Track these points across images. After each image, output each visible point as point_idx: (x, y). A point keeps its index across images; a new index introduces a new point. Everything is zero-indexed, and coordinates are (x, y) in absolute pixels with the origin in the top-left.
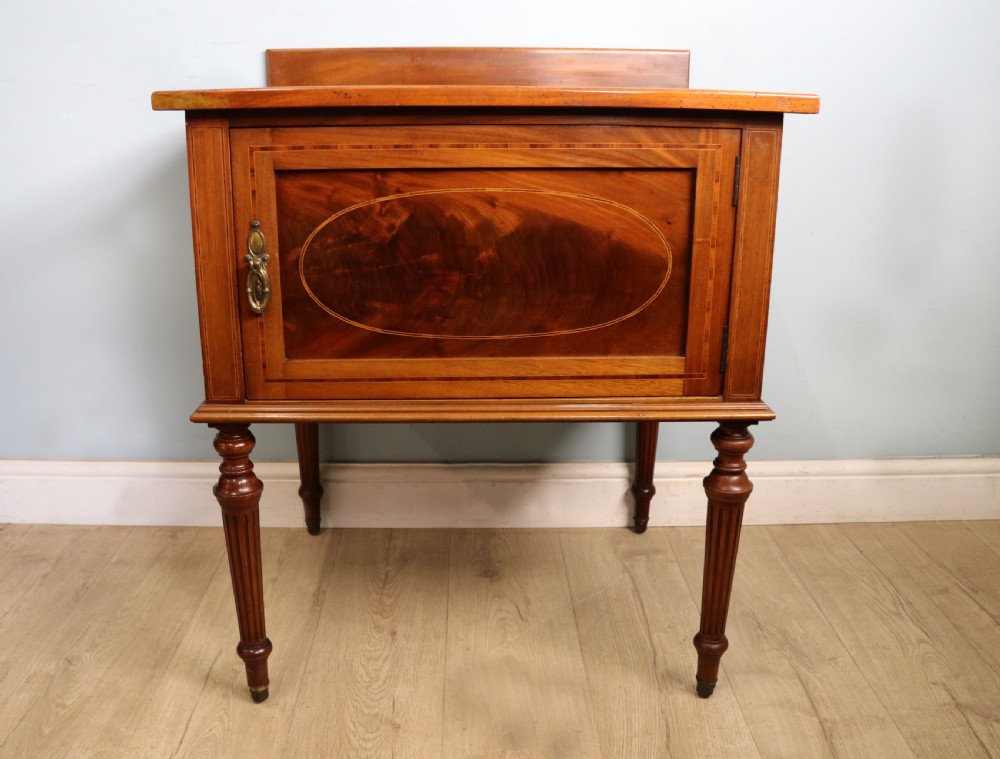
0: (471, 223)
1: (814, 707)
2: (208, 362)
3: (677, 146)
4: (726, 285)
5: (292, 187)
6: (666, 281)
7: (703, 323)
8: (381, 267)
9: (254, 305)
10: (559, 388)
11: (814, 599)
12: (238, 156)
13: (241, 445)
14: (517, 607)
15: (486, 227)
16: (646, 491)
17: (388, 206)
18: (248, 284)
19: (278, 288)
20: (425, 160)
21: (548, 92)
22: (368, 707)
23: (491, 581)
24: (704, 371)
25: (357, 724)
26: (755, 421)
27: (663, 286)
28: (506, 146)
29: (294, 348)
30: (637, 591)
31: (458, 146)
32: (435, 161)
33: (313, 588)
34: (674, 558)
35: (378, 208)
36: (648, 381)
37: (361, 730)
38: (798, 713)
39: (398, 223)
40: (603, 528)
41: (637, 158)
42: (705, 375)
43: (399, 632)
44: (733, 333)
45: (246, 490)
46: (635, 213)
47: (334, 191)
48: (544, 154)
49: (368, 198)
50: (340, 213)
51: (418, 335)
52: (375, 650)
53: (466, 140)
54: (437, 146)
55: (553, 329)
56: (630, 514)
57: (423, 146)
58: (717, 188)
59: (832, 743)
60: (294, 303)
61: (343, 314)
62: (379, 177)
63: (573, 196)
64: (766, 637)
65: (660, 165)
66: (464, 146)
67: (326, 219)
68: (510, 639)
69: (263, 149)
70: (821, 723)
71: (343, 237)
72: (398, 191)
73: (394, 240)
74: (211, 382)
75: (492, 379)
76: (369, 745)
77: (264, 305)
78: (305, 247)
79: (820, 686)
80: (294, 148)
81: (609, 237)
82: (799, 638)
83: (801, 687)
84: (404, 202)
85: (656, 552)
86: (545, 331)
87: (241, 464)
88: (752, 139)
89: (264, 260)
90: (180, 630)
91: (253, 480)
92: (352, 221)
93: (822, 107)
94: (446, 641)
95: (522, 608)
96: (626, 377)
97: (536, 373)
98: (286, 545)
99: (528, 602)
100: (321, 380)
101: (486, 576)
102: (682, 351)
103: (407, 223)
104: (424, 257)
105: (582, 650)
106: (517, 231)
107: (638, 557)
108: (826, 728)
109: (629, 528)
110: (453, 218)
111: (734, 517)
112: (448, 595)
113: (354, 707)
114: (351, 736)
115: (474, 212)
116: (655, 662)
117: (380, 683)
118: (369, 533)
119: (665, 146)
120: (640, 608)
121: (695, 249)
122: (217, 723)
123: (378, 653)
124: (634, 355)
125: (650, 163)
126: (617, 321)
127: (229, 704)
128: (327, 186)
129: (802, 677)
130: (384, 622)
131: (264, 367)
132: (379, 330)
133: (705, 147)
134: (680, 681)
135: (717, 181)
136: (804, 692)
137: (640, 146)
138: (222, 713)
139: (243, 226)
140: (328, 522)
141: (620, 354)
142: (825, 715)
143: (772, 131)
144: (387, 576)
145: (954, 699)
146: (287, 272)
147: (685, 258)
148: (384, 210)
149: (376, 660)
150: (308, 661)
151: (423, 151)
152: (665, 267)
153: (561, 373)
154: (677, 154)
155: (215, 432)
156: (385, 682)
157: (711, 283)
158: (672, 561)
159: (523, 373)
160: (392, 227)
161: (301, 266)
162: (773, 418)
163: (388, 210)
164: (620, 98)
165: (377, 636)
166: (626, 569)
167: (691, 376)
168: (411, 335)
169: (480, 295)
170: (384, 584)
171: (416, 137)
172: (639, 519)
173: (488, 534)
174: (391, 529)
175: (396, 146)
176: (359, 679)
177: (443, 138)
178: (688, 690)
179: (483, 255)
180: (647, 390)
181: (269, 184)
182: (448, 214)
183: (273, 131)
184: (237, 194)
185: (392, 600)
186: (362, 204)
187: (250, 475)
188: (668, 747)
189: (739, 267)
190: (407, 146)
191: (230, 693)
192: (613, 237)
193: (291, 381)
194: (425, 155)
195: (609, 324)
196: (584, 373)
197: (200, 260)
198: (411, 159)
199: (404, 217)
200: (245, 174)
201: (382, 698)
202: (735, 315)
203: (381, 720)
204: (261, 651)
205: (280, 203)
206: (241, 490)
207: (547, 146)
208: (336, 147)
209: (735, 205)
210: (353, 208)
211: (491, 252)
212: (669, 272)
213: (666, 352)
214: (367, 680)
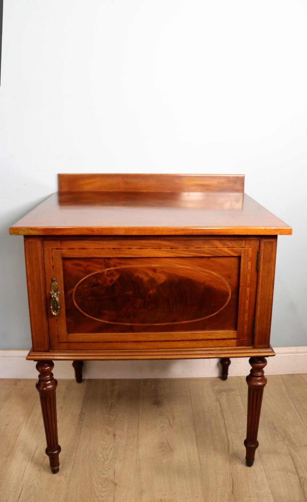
0: (146, 279)
1: (296, 470)
2: (34, 335)
3: (233, 247)
4: (254, 302)
5: (69, 264)
6: (229, 299)
7: (245, 317)
8: (107, 297)
9: (54, 313)
10: (183, 345)
11: (299, 414)
12: (46, 252)
13: (48, 368)
14: (169, 420)
15: (152, 281)
16: (227, 363)
17: (110, 272)
18: (51, 304)
19: (64, 305)
20: (125, 254)
21: (178, 229)
22: (103, 474)
23: (158, 407)
24: (245, 337)
25: (98, 484)
26: (267, 356)
27: (227, 303)
28: (160, 248)
29: (71, 329)
30: (222, 411)
31: (140, 249)
32: (130, 254)
33: (79, 412)
34: (239, 394)
35: (106, 273)
36: (221, 341)
38: (290, 474)
39: (115, 279)
40: (208, 378)
41: (216, 252)
42: (246, 338)
43: (117, 435)
44: (257, 321)
45: (50, 387)
46: (215, 274)
47: (88, 266)
48: (176, 252)
49: (102, 269)
50: (90, 275)
51: (123, 324)
52: (107, 444)
53: (143, 246)
54: (131, 249)
55: (181, 321)
56: (220, 372)
57: (125, 249)
58: (250, 263)
59: (304, 489)
60: (70, 311)
61: (92, 316)
62: (106, 260)
63: (189, 268)
64: (277, 435)
65: (226, 255)
66: (142, 249)
67: (84, 277)
69: (57, 249)
70: (299, 479)
71: (91, 285)
72: (115, 266)
73: (113, 286)
74: (35, 343)
75: (155, 341)
76: (103, 494)
77: (57, 313)
78: (75, 288)
79: (300, 459)
80: (70, 249)
81: (204, 283)
82: (292, 435)
83: (291, 461)
84: (117, 271)
85: (231, 390)
86: (177, 321)
87: (48, 376)
88: (264, 244)
89: (57, 294)
91: (53, 381)
92: (95, 278)
93: (293, 232)
94: (138, 439)
95: (171, 421)
96: (212, 340)
97: (174, 339)
98: (67, 389)
99: (174, 418)
100: (82, 342)
101: (156, 404)
102: (236, 328)
103: (118, 279)
104: (126, 293)
105: (197, 443)
106: (165, 282)
107: (223, 393)
108: (301, 481)
109: (219, 377)
110: (138, 277)
111: (259, 394)
112: (139, 415)
113: (97, 474)
114: (96, 489)
115: (147, 275)
116: (228, 448)
117: (109, 461)
118: (104, 381)
119: (227, 248)
120: (223, 420)
121: (240, 289)
123: (108, 446)
124: (216, 330)
125: (221, 254)
126: (208, 317)
127: (41, 474)
128: (84, 264)
129: (292, 455)
130: (111, 429)
131: (58, 337)
132: (107, 322)
133: (245, 247)
134: (239, 458)
135: (250, 261)
136: (293, 463)
137: (217, 248)
139: (48, 281)
140: (86, 376)
141: (210, 329)
142: (301, 475)
143: (273, 240)
144: (112, 405)
146: (68, 298)
147: (237, 291)
148: (109, 273)
149: (107, 449)
151: (125, 251)
152: (228, 295)
153: (184, 339)
154: (232, 251)
155: (36, 363)
156: (111, 460)
157: (247, 302)
158: (238, 395)
159: (168, 339)
160: (112, 281)
161: (73, 296)
162: (275, 355)
163: (110, 274)
164: (208, 231)
165: (107, 437)
166: (217, 400)
167: (239, 339)
168: (120, 324)
169: (150, 307)
170: (111, 408)
171: (122, 245)
172: (224, 375)
173: (157, 381)
174: (114, 380)
175: (114, 249)
176: (99, 459)
177: (134, 245)
178: (242, 463)
179: (151, 292)
180: (221, 345)
181: (59, 264)
182: (136, 275)
183: (61, 242)
184: (46, 267)
185: (114, 417)
186: (99, 271)
187: (52, 379)
188: (233, 493)
189: (259, 295)
190: (118, 249)
191: (42, 469)
192: (206, 284)
193: (69, 342)
194: (126, 252)
195: (204, 318)
196: (194, 338)
197: (30, 294)
198: (120, 254)
199: (117, 277)
200: (50, 259)
201: (109, 469)
202: (258, 314)
203: (109, 481)
204: (56, 452)
205: (65, 270)
206: (48, 387)
207: (178, 248)
208: (88, 249)
209: (257, 271)
210: (95, 273)
211: (154, 291)
212: (230, 297)
213: (229, 329)
214: (103, 460)
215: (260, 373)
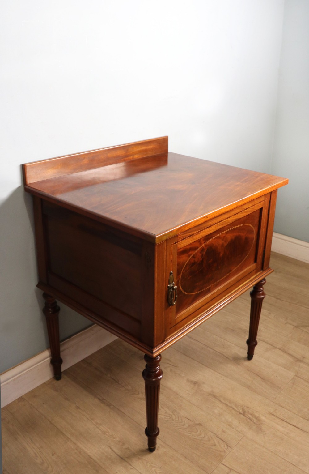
3: (260, 202)
7: (260, 251)
8: (199, 271)
12: (168, 249)
14: (169, 364)
15: (222, 245)
20: (212, 230)
22: (183, 425)
24: (260, 265)
26: (267, 275)
27: (253, 245)
36: (250, 274)
37: (193, 433)
39: (204, 253)
44: (266, 251)
46: (250, 225)
50: (191, 257)
51: (205, 289)
58: (266, 211)
61: (189, 292)
67: (187, 260)
68: (183, 375)
69: (175, 243)
71: (191, 265)
72: (204, 242)
73: (203, 260)
76: (203, 435)
77: (176, 301)
78: (181, 274)
84: (206, 246)
88: (273, 194)
90: (80, 452)
92: (193, 259)
95: (170, 363)
97: (230, 286)
99: (170, 361)
100: (184, 319)
102: (256, 262)
103: (206, 252)
104: (209, 262)
105: (205, 366)
106: (228, 243)
108: (282, 350)
110: (216, 246)
113: (180, 428)
114: (194, 437)
116: (226, 357)
121: (261, 231)
122: (153, 469)
125: (255, 209)
127: (145, 460)
131: (170, 324)
132: (197, 293)
133: (265, 200)
137: (254, 205)
138: (149, 465)
139: (168, 275)
142: (278, 347)
144: (113, 379)
145: (293, 326)
150: (142, 426)
153: (235, 282)
157: (262, 239)
160: (202, 256)
161: (180, 281)
163: (202, 250)
167: (257, 268)
169: (220, 267)
176: (166, 419)
179: (221, 255)
184: (167, 264)
185: (130, 386)
186: (196, 251)
189: (268, 232)
191: (140, 457)
195: (243, 261)
200: (170, 255)
201: (182, 420)
211: (223, 253)
212: (254, 240)
214: (169, 418)
215: (261, 289)
